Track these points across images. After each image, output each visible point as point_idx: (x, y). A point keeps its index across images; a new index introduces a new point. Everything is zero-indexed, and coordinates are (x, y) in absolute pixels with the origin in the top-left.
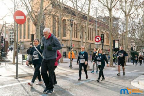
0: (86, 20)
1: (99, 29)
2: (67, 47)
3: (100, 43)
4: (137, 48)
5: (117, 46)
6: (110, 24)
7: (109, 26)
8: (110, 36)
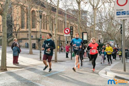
0: (56, 12)
1: (68, 22)
2: (36, 39)
3: (69, 35)
4: (104, 41)
5: (85, 38)
6: (79, 17)
7: (78, 18)
8: (79, 28)
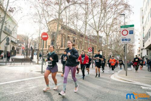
3: (91, 52)
7: (97, 41)
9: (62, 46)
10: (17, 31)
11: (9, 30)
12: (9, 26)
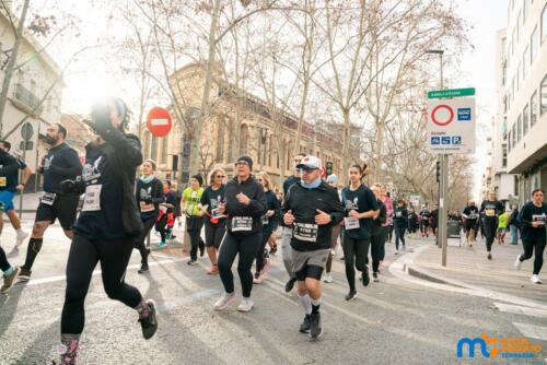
6: (346, 141)
9: (219, 159)
10: (60, 101)
11: (31, 96)
12: (33, 82)
